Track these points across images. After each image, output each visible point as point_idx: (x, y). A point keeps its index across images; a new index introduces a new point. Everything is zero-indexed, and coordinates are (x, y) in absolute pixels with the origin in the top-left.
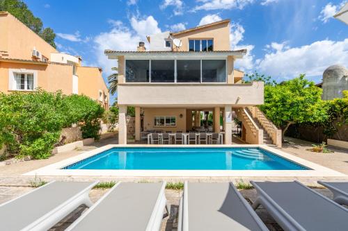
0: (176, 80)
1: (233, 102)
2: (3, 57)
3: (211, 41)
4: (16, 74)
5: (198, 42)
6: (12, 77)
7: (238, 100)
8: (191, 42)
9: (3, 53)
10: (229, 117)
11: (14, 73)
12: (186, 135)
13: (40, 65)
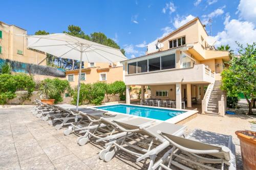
1: (180, 81)
2: (99, 69)
3: (184, 38)
4: (102, 75)
5: (175, 41)
6: (100, 76)
7: (183, 79)
8: (171, 42)
9: (99, 67)
10: (178, 90)
12: (159, 102)
13: (107, 70)
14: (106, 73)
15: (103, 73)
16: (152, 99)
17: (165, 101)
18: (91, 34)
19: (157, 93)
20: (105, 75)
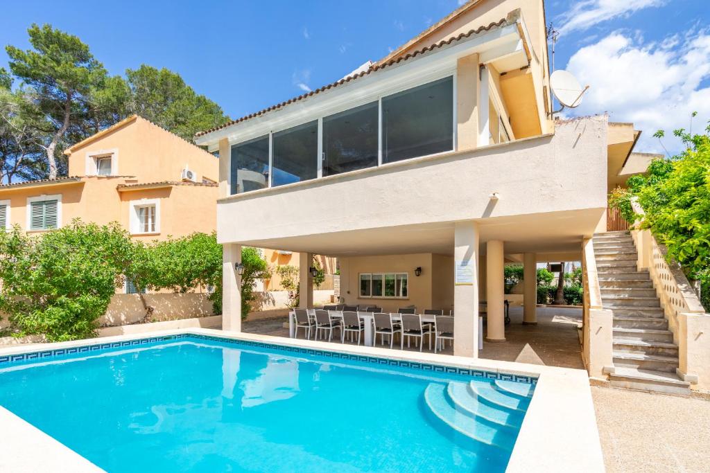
0: (320, 172)
1: (477, 213)
2: (127, 184)
4: (139, 209)
6: (133, 214)
7: (493, 203)
9: (128, 179)
10: (465, 263)
11: (136, 207)
12: (368, 319)
13: (163, 190)
14: (157, 202)
15: (145, 202)
16: (339, 308)
17: (399, 317)
18: (129, 72)
19: (364, 285)
20: (153, 208)
